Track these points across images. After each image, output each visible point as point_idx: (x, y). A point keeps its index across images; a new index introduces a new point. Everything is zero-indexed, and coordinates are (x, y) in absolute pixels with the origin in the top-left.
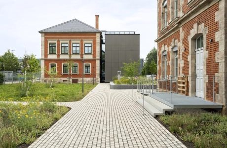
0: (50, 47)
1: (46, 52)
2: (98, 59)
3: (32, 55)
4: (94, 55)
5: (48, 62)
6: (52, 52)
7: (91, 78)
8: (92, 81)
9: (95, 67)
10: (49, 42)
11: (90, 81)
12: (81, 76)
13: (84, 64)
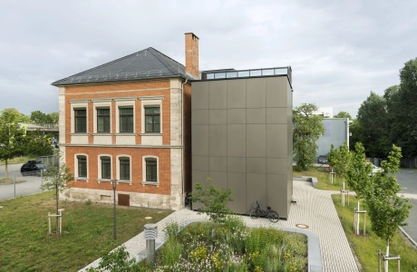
1: (68, 129)
6: (81, 130)
7: (159, 195)
8: (161, 203)
9: (167, 167)
10: (73, 105)
11: (158, 202)
12: (138, 188)
13: (144, 158)
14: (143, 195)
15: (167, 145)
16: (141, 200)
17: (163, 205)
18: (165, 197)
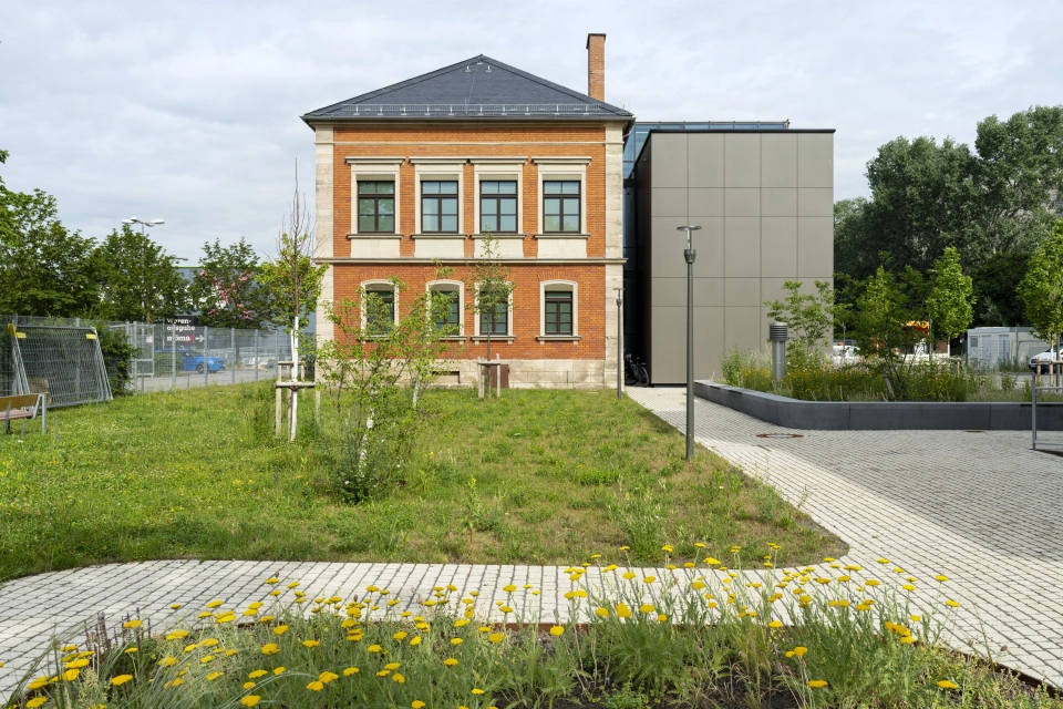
0: (361, 197)
1: (340, 223)
2: (614, 262)
3: (244, 250)
4: (596, 241)
5: (351, 273)
6: (375, 227)
7: (580, 362)
8: (583, 377)
9: (596, 304)
10: (357, 171)
11: (575, 375)
12: (527, 348)
13: (543, 285)
14: (540, 364)
15: (596, 258)
16: (537, 375)
17: (588, 380)
18: (592, 365)
